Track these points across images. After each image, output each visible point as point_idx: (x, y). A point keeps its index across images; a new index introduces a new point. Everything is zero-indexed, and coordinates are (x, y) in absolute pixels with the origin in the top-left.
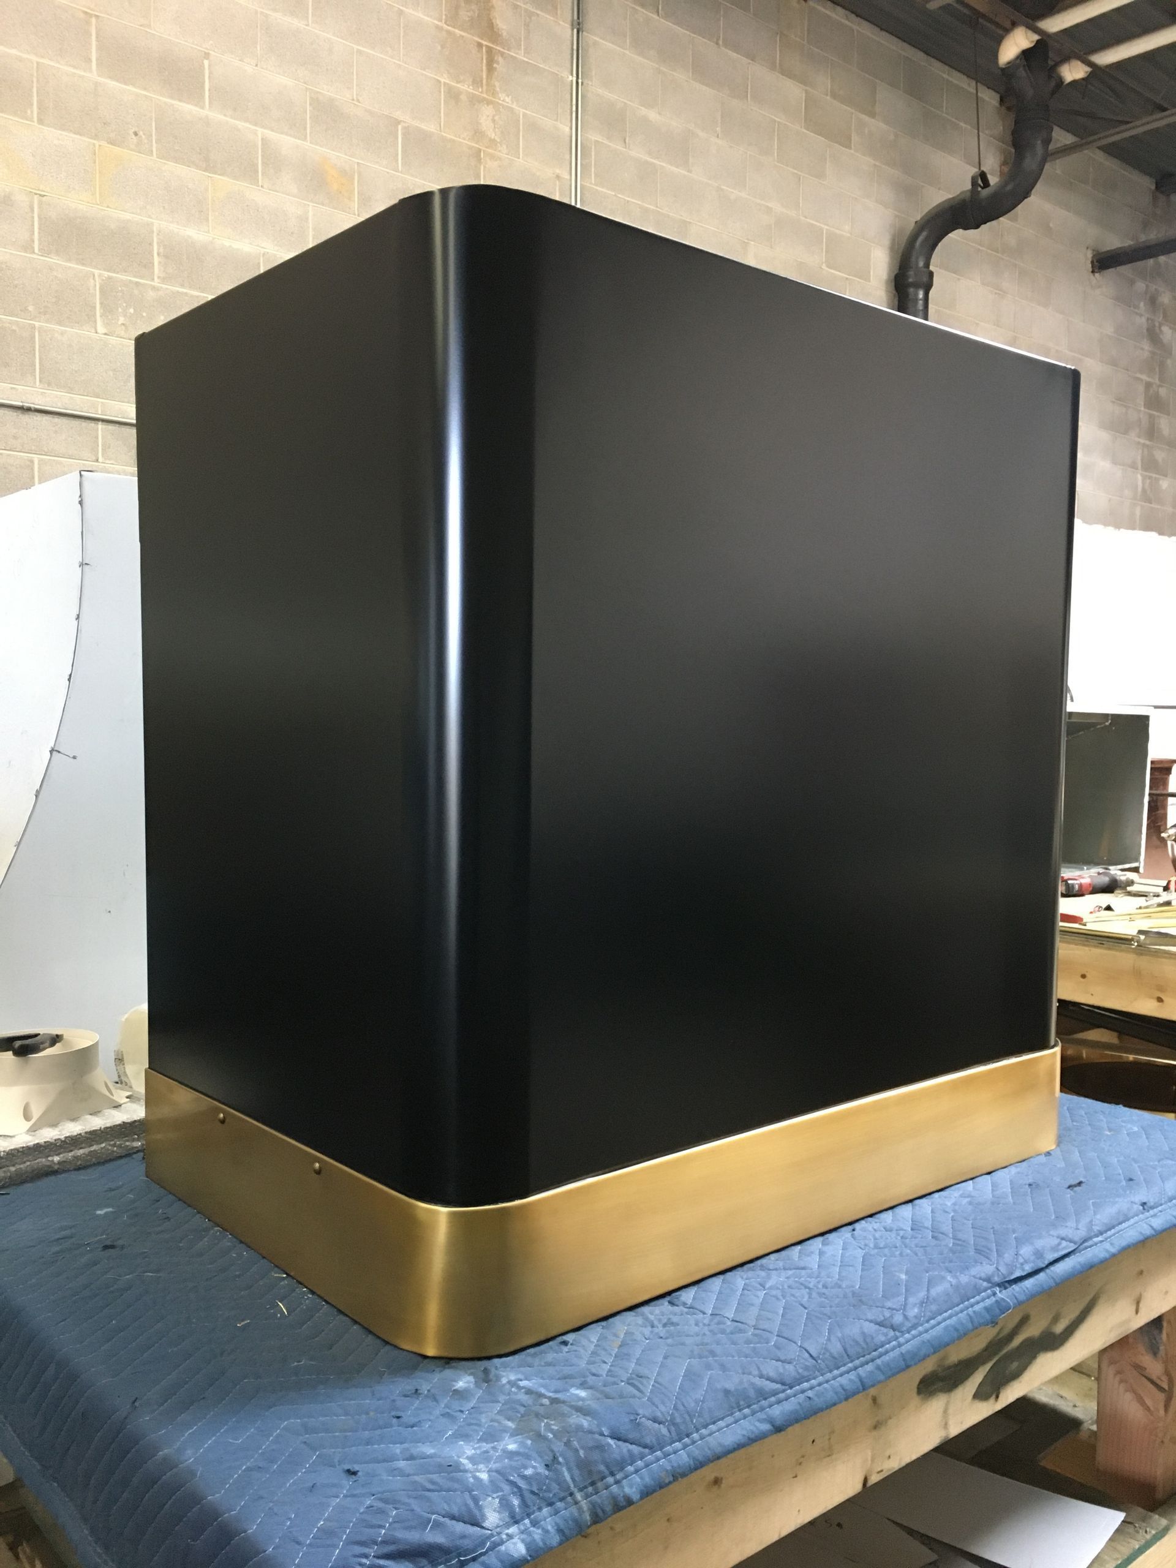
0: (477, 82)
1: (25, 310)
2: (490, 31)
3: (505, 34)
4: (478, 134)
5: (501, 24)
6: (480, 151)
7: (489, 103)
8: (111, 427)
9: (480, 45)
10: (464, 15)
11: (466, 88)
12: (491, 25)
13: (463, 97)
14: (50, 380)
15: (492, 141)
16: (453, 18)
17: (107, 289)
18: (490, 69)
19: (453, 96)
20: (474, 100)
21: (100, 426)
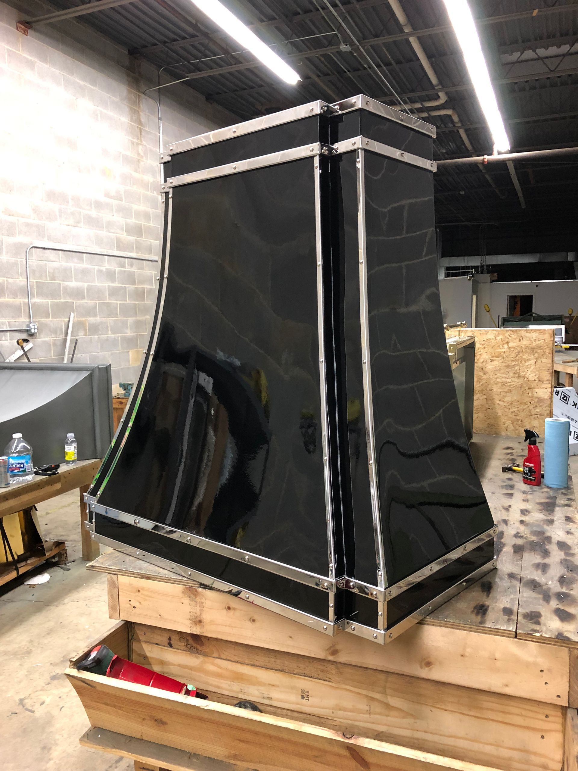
0: (138, 139)
1: (43, 218)
2: (140, 123)
3: (143, 123)
4: (139, 154)
5: (142, 120)
6: (139, 160)
7: (141, 144)
8: (63, 252)
9: (138, 127)
10: (134, 118)
11: (135, 140)
12: (140, 121)
13: (135, 144)
14: (49, 239)
15: (142, 156)
16: (131, 120)
17: (60, 211)
18: (141, 134)
19: (133, 143)
20: (138, 144)
21: (60, 252)
